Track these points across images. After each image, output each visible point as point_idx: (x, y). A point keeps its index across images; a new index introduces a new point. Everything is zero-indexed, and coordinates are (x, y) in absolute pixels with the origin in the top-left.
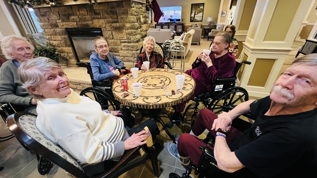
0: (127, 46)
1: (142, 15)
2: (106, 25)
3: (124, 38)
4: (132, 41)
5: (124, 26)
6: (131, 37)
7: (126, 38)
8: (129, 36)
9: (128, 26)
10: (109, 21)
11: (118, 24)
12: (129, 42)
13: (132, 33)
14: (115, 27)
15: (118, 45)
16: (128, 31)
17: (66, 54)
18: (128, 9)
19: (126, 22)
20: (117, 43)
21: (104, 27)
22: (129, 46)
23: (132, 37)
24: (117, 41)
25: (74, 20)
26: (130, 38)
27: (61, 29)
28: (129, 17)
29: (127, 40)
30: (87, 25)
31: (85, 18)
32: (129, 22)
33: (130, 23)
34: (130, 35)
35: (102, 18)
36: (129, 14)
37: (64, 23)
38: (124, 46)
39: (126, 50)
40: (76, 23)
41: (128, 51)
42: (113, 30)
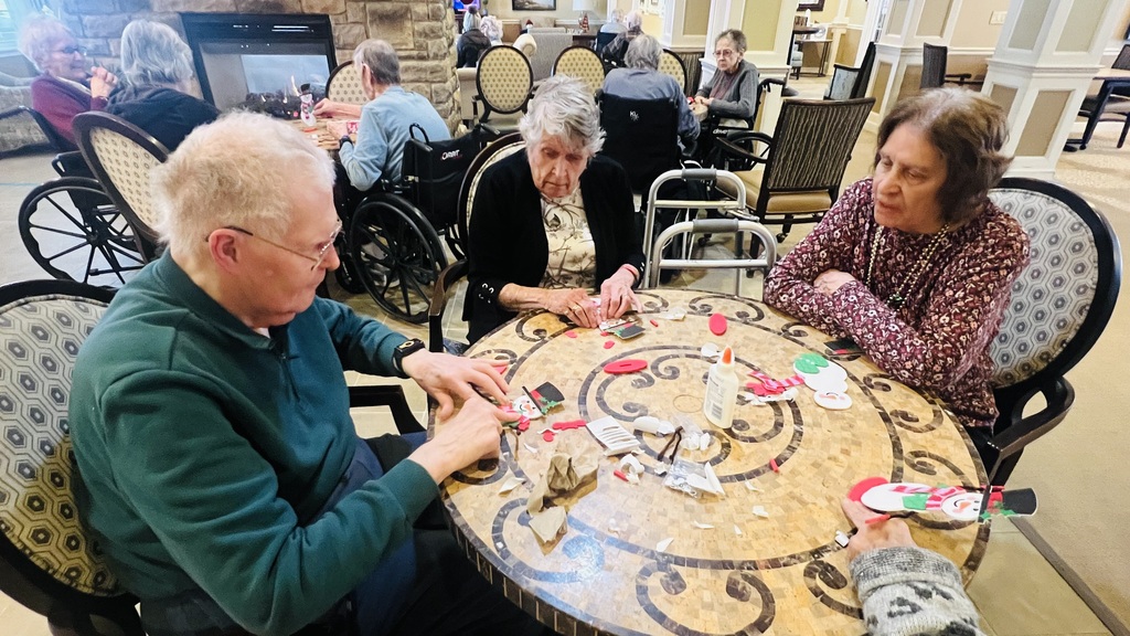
0: (414, 68)
2: (349, 6)
3: (406, 44)
4: (431, 55)
5: (408, 10)
6: (429, 42)
7: (412, 46)
8: (422, 40)
9: (421, 12)
11: (389, 6)
12: (422, 58)
13: (433, 32)
14: (378, 12)
16: (419, 27)
22: (420, 70)
23: (434, 44)
26: (425, 44)
29: (415, 53)
30: (278, 6)
33: (427, 3)
34: (426, 36)
39: (413, 81)
41: (418, 84)
42: (371, 22)
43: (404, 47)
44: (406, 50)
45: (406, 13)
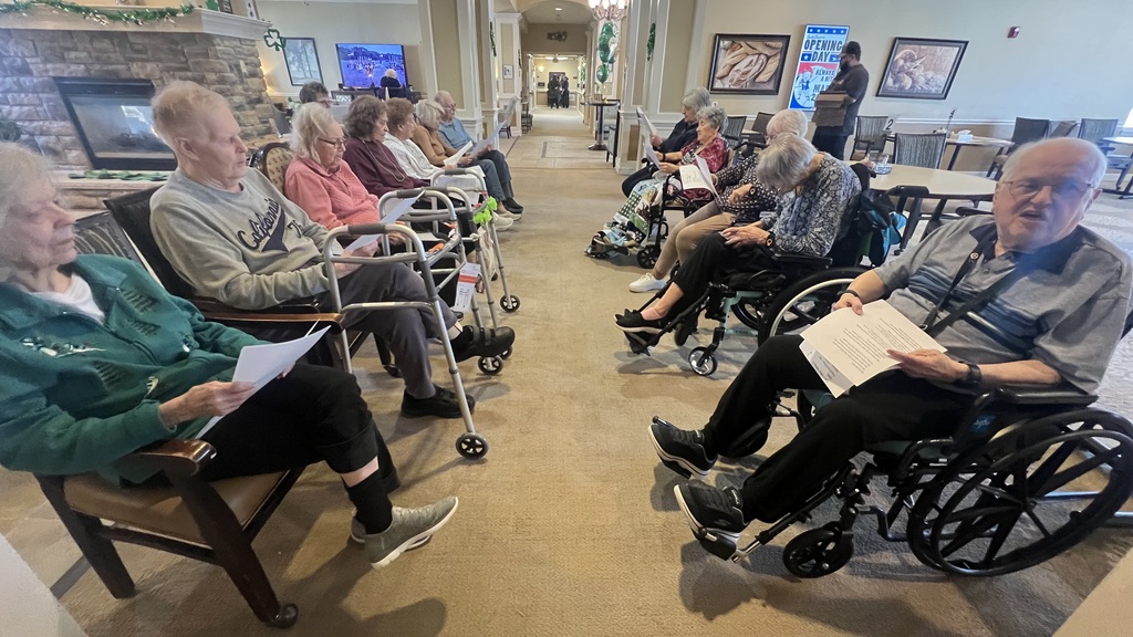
1: (244, 60)
9: (212, 79)
10: (170, 67)
17: (53, 138)
18: (208, 48)
19: (207, 71)
21: (157, 78)
25: (77, 62)
27: (41, 79)
28: (212, 62)
30: (115, 73)
31: (109, 57)
32: (213, 71)
33: (216, 72)
35: (154, 61)
36: (211, 57)
37: (49, 66)
40: (82, 66)
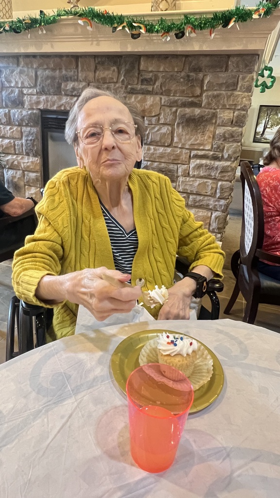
0: (206, 166)
2: (164, 110)
3: (205, 145)
4: (226, 156)
5: (214, 115)
6: (227, 145)
7: (208, 147)
8: (220, 142)
9: (226, 118)
10: (176, 101)
11: (197, 111)
12: (215, 158)
13: (233, 137)
14: (187, 116)
15: (179, 162)
16: (220, 131)
18: (241, 76)
19: (224, 107)
20: (179, 156)
21: (153, 114)
22: (211, 168)
23: (229, 147)
24: (181, 152)
26: (222, 146)
27: (29, 112)
28: (238, 96)
29: (210, 153)
33: (234, 110)
34: (225, 139)
36: (238, 89)
37: (43, 98)
38: (199, 167)
39: (202, 177)
41: (205, 180)
42: (178, 124)
43: (201, 148)
44: (203, 150)
45: (211, 119)
